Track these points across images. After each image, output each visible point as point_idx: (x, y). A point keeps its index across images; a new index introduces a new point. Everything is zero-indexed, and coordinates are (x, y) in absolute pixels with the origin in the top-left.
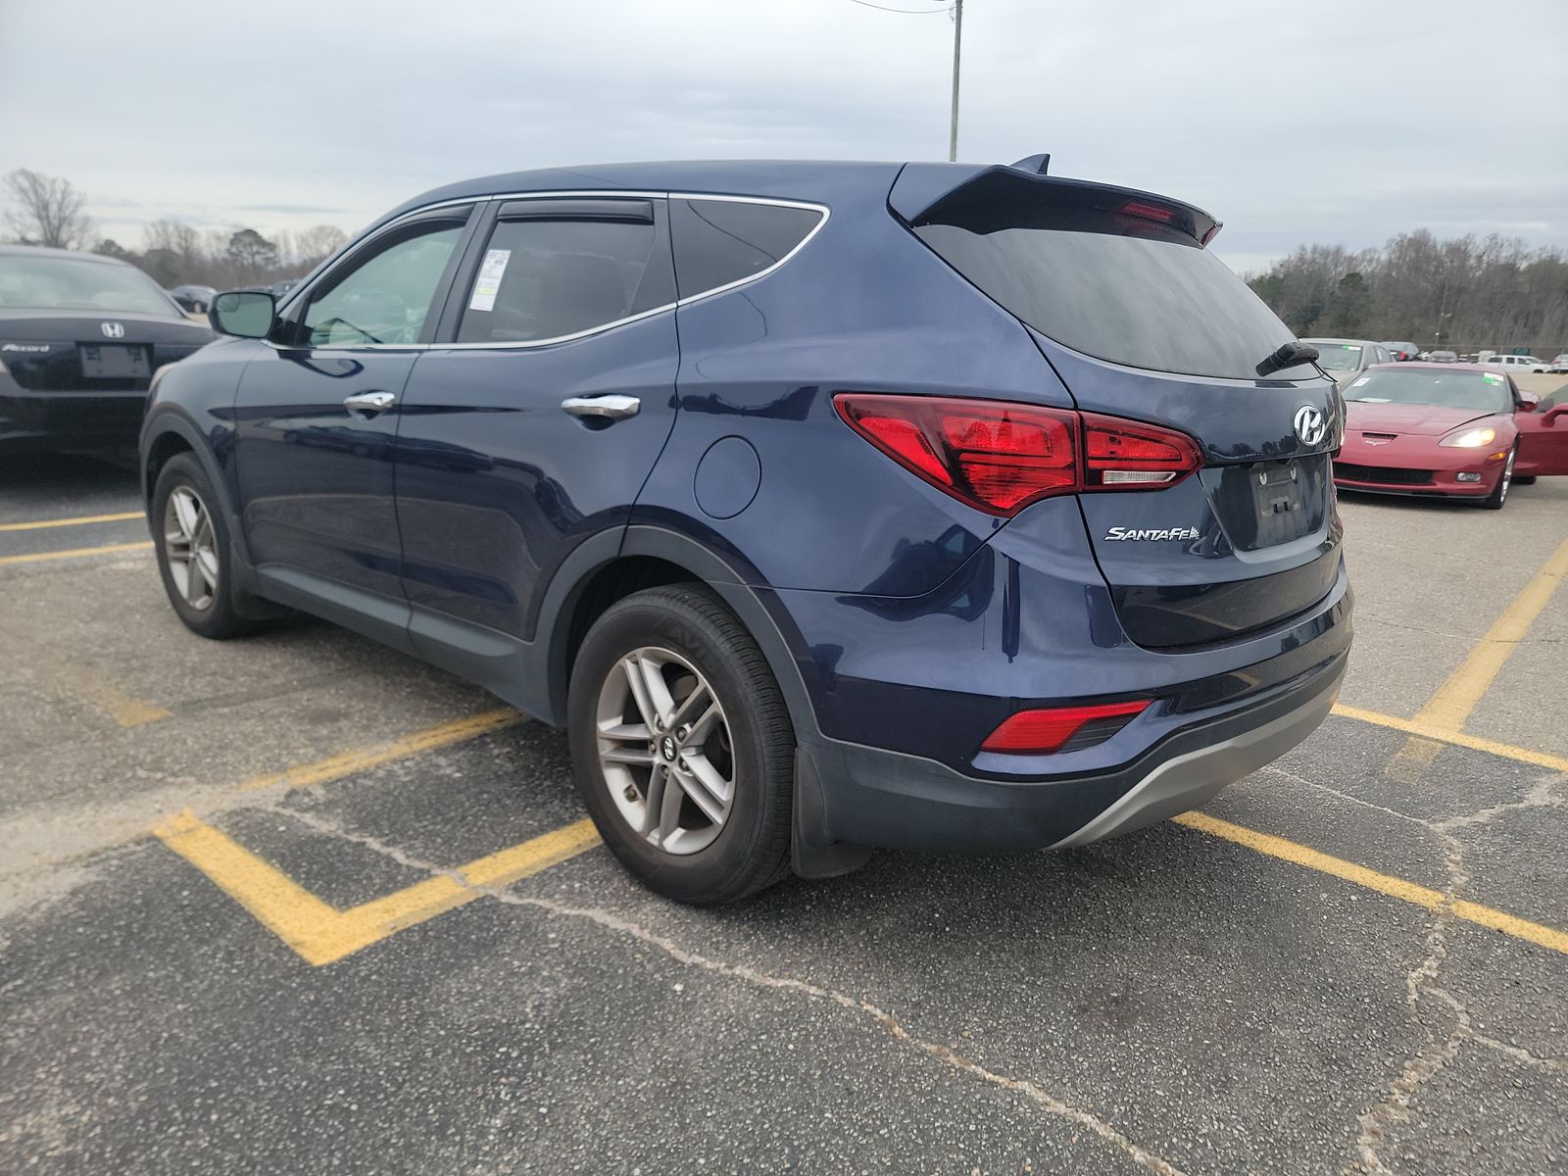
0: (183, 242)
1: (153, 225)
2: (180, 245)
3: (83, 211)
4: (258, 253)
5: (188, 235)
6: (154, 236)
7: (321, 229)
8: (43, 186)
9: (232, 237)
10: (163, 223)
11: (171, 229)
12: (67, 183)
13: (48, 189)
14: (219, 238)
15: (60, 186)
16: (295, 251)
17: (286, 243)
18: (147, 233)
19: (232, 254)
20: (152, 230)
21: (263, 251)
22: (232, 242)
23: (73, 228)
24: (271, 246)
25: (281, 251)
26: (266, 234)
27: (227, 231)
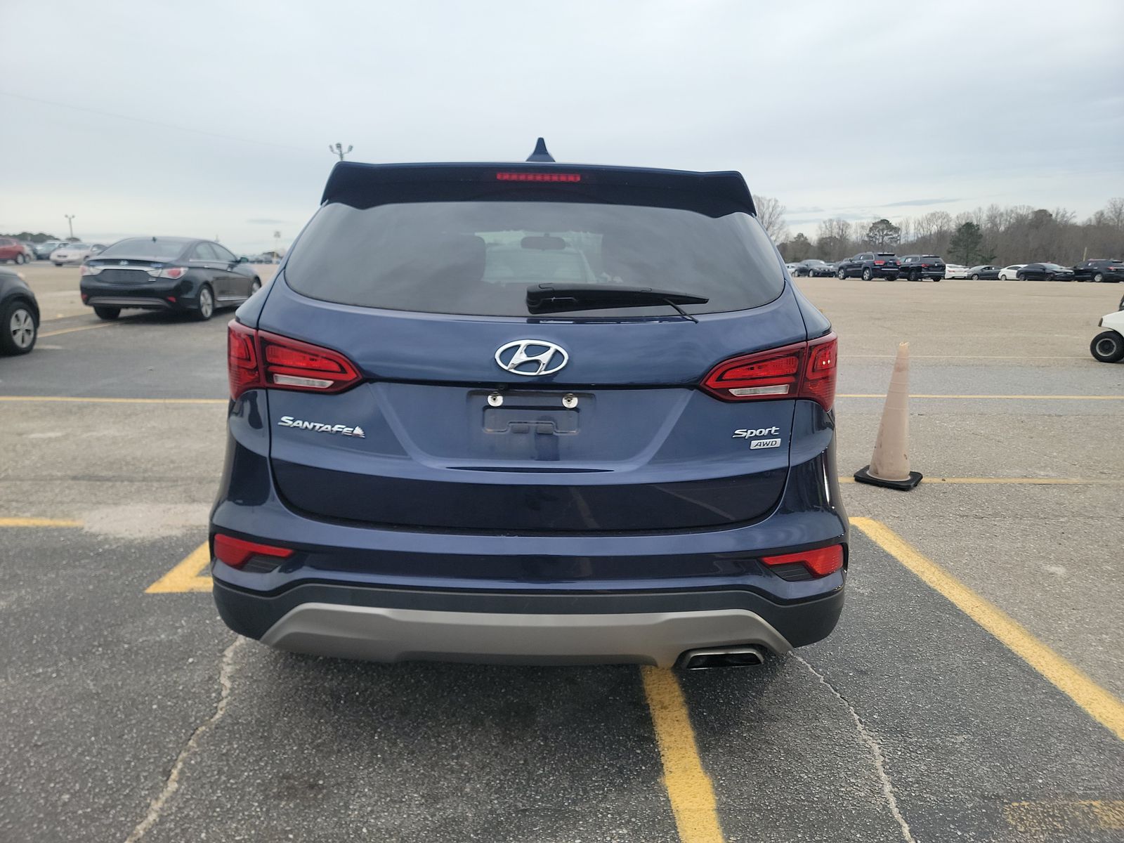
0: (841, 231)
1: (824, 222)
2: (838, 234)
3: (785, 217)
4: (887, 235)
5: (844, 226)
6: (823, 229)
7: (933, 215)
8: (763, 204)
9: (871, 225)
10: (831, 221)
11: (835, 223)
12: (776, 201)
13: (766, 205)
14: (863, 227)
15: (772, 203)
16: (912, 231)
17: (907, 227)
18: (820, 228)
19: (871, 237)
20: (823, 226)
21: (890, 233)
22: (871, 229)
23: (775, 228)
24: (896, 230)
25: (903, 233)
26: (894, 222)
27: (869, 221)
